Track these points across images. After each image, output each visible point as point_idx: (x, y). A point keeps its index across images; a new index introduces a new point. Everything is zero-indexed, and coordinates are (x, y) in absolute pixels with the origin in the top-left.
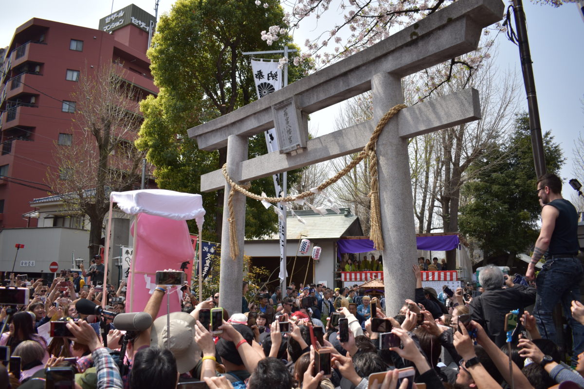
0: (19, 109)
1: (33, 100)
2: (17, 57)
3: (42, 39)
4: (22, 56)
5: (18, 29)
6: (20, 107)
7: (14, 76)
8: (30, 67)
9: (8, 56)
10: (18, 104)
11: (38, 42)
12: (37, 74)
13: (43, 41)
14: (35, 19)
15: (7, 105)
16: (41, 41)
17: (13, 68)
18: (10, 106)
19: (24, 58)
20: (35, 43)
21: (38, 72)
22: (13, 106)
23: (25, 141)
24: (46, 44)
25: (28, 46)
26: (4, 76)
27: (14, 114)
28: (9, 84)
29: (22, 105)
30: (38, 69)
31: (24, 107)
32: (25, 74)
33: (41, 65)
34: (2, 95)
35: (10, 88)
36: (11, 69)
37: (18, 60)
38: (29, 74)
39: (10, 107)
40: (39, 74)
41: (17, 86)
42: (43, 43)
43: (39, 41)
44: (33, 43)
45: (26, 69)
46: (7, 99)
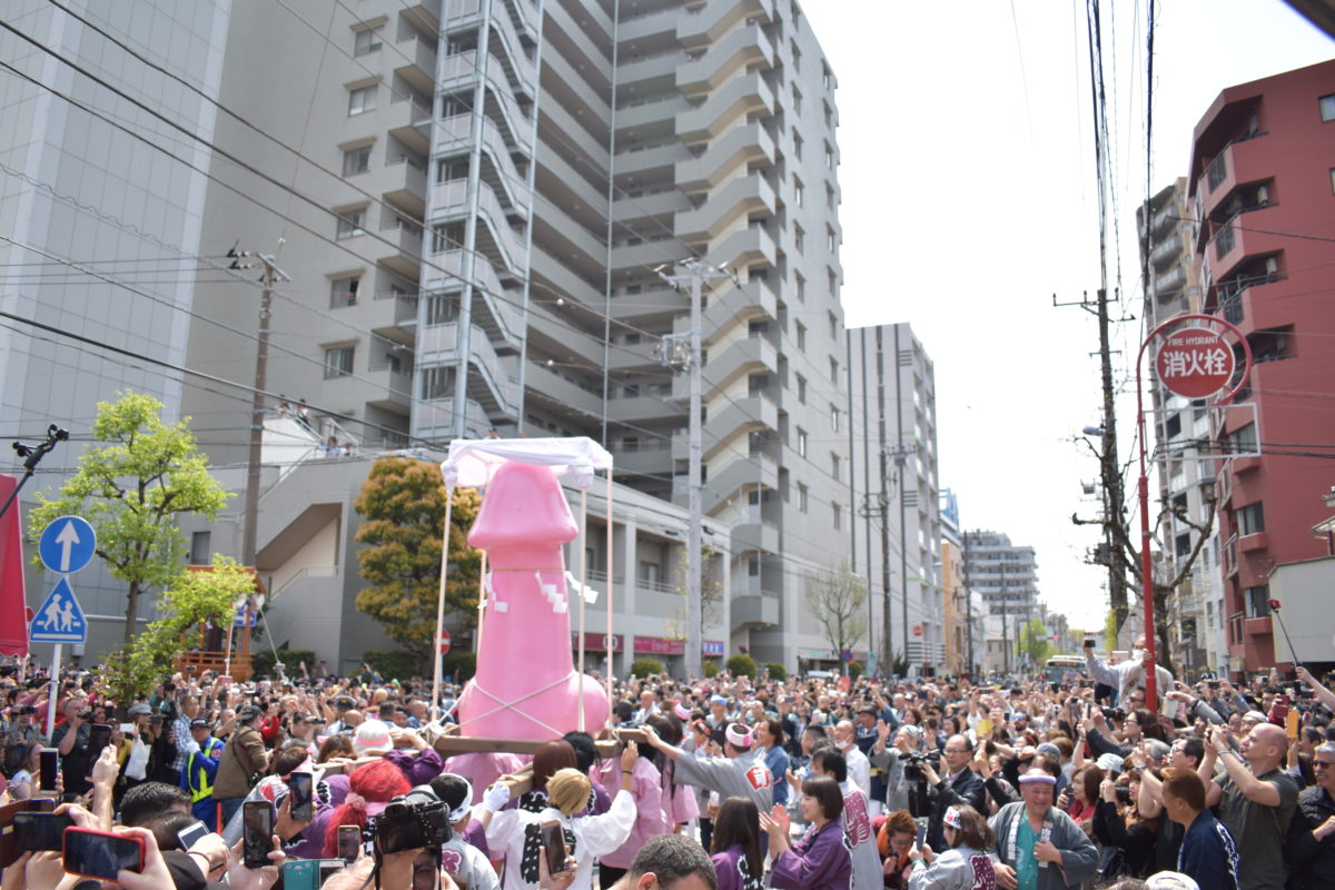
0: (1246, 295)
1: (1272, 267)
2: (1213, 186)
3: (1253, 127)
4: (1221, 180)
5: (1198, 128)
6: (1247, 290)
7: (1216, 229)
8: (1246, 196)
9: (1193, 192)
10: (1242, 285)
11: (1246, 136)
12: (1264, 208)
13: (1257, 130)
14: (1227, 92)
15: (1219, 295)
16: (1252, 132)
17: (1211, 214)
18: (1225, 296)
19: (1229, 184)
20: (1241, 141)
21: (1267, 201)
22: (1232, 292)
23: (1276, 361)
24: (1266, 133)
25: (1228, 154)
26: (1195, 236)
27: (1240, 308)
28: (1210, 249)
29: (1252, 285)
30: (1263, 195)
31: (1256, 287)
32: (1239, 218)
33: (1268, 183)
34: (1203, 278)
35: (1215, 258)
36: (1207, 216)
37: (1216, 193)
38: (1247, 214)
39: (1225, 299)
40: (1269, 204)
41: (1229, 248)
42: (1258, 133)
43: (1248, 133)
44: (1239, 145)
45: (1237, 204)
46: (1214, 283)
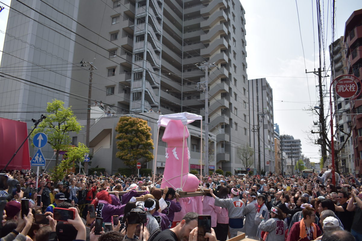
2: (351, 39)
4: (353, 37)
5: (346, 23)
6: (361, 68)
7: (352, 51)
8: (360, 41)
9: (345, 41)
10: (360, 66)
11: (361, 24)
14: (355, 12)
15: (353, 69)
17: (351, 46)
19: (356, 38)
20: (359, 26)
22: (357, 68)
25: (355, 30)
26: (346, 53)
27: (359, 73)
28: (350, 56)
32: (358, 47)
34: (348, 64)
35: (352, 59)
36: (349, 47)
37: (352, 41)
38: (361, 46)
39: (355, 70)
41: (356, 56)
45: (358, 44)
46: (351, 66)
